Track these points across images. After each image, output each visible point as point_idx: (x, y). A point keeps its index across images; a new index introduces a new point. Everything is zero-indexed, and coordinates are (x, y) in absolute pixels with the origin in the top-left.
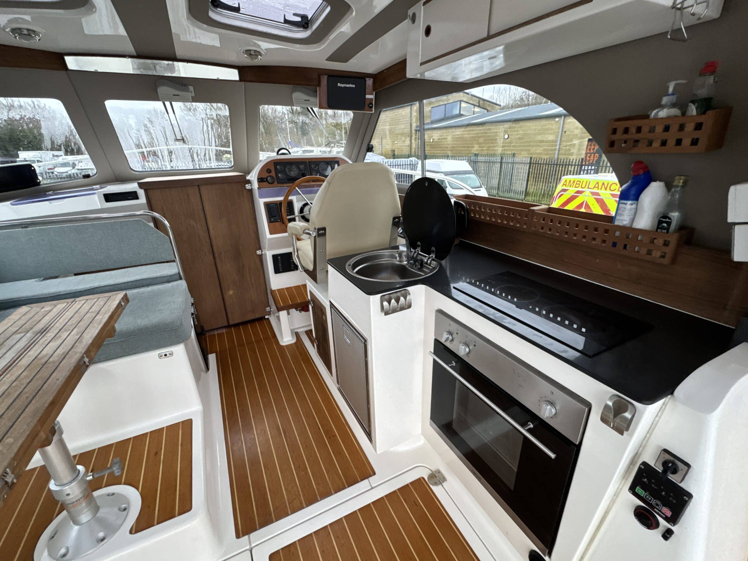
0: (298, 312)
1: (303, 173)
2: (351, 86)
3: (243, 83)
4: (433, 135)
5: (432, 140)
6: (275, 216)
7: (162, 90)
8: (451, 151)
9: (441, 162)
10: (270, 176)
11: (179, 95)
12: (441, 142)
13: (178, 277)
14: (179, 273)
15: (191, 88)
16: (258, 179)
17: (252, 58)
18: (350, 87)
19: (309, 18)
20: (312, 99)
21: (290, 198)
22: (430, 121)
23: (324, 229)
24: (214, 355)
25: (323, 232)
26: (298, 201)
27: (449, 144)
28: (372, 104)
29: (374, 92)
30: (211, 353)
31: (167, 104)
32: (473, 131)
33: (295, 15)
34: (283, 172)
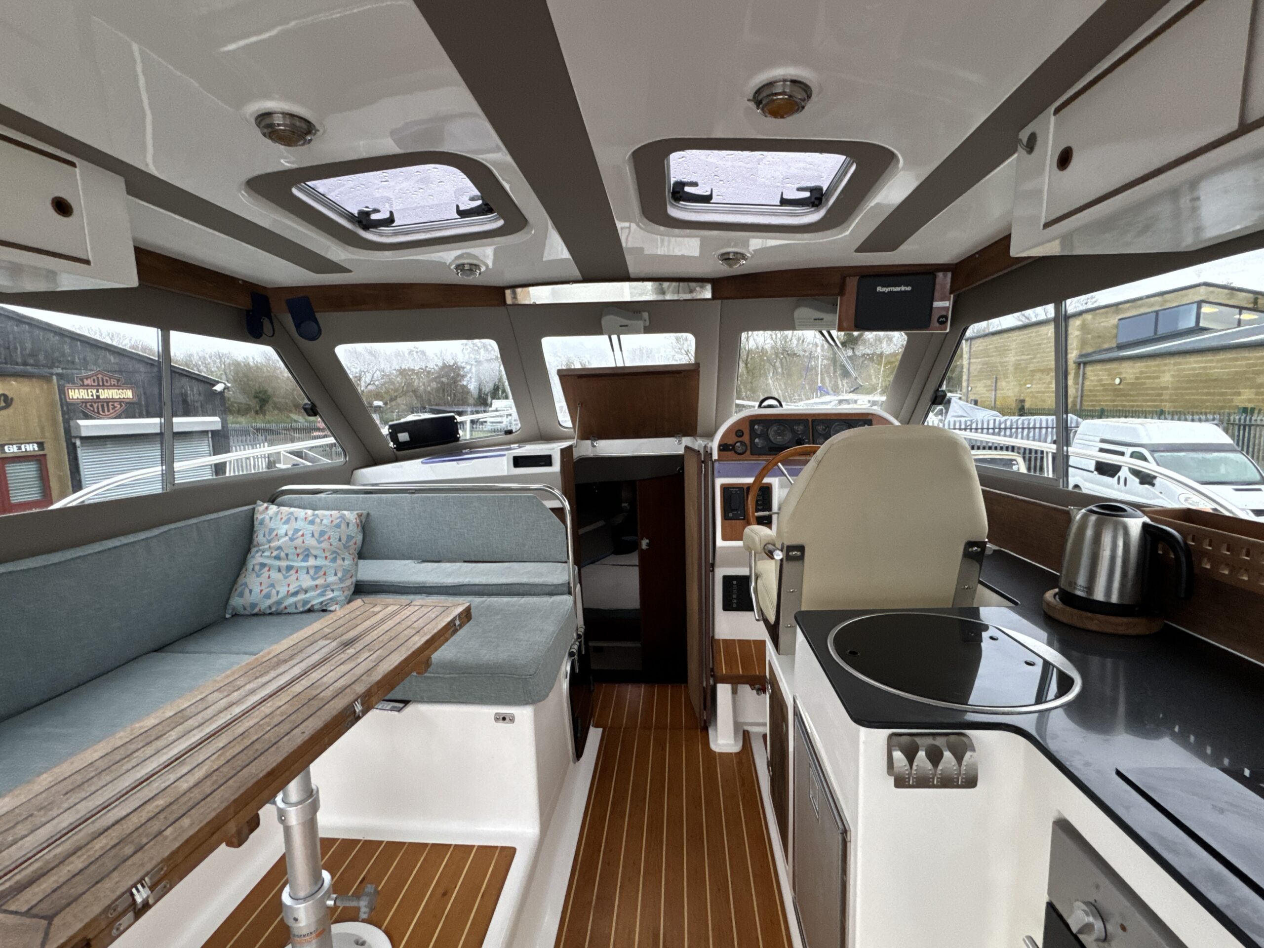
0: (755, 692)
1: (800, 439)
2: (903, 288)
3: (719, 302)
4: (1123, 371)
5: (1117, 381)
6: (736, 510)
7: (607, 320)
8: (1172, 401)
9: (1141, 424)
10: (741, 442)
11: (627, 326)
12: (1145, 384)
13: (566, 589)
14: (569, 583)
15: (645, 315)
16: (720, 446)
17: (730, 266)
18: (901, 292)
19: (825, 189)
20: (827, 317)
21: (766, 480)
22: (1114, 345)
23: (801, 548)
24: (600, 730)
25: (799, 553)
26: (782, 486)
27: (1166, 388)
28: (947, 318)
29: (952, 296)
30: (596, 726)
31: (614, 338)
32: (1236, 359)
33: (800, 189)
34: (764, 435)
